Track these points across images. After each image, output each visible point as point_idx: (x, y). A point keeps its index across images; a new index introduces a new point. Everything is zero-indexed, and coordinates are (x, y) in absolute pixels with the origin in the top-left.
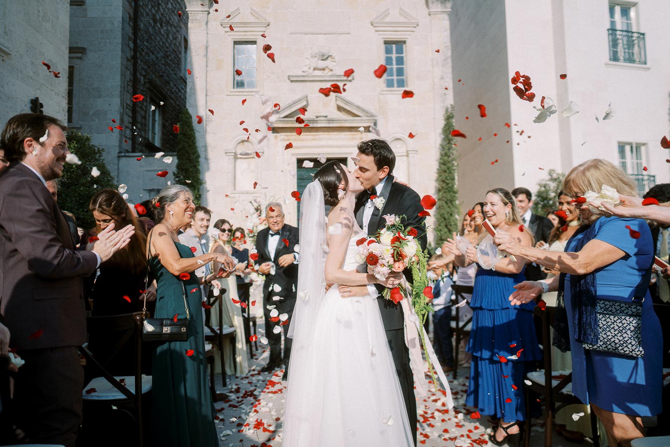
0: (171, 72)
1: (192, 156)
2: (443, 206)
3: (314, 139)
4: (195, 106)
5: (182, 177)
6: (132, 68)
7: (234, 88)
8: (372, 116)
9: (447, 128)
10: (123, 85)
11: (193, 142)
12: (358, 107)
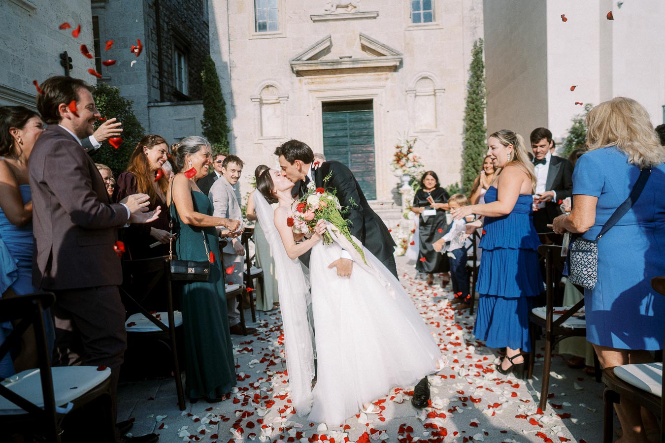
0: (194, 17)
1: (218, 103)
2: (470, 146)
3: (338, 81)
4: (219, 53)
5: (209, 125)
6: (155, 15)
7: (256, 32)
8: (398, 54)
9: (475, 64)
10: (147, 34)
11: (218, 90)
12: (383, 46)
